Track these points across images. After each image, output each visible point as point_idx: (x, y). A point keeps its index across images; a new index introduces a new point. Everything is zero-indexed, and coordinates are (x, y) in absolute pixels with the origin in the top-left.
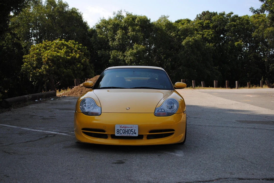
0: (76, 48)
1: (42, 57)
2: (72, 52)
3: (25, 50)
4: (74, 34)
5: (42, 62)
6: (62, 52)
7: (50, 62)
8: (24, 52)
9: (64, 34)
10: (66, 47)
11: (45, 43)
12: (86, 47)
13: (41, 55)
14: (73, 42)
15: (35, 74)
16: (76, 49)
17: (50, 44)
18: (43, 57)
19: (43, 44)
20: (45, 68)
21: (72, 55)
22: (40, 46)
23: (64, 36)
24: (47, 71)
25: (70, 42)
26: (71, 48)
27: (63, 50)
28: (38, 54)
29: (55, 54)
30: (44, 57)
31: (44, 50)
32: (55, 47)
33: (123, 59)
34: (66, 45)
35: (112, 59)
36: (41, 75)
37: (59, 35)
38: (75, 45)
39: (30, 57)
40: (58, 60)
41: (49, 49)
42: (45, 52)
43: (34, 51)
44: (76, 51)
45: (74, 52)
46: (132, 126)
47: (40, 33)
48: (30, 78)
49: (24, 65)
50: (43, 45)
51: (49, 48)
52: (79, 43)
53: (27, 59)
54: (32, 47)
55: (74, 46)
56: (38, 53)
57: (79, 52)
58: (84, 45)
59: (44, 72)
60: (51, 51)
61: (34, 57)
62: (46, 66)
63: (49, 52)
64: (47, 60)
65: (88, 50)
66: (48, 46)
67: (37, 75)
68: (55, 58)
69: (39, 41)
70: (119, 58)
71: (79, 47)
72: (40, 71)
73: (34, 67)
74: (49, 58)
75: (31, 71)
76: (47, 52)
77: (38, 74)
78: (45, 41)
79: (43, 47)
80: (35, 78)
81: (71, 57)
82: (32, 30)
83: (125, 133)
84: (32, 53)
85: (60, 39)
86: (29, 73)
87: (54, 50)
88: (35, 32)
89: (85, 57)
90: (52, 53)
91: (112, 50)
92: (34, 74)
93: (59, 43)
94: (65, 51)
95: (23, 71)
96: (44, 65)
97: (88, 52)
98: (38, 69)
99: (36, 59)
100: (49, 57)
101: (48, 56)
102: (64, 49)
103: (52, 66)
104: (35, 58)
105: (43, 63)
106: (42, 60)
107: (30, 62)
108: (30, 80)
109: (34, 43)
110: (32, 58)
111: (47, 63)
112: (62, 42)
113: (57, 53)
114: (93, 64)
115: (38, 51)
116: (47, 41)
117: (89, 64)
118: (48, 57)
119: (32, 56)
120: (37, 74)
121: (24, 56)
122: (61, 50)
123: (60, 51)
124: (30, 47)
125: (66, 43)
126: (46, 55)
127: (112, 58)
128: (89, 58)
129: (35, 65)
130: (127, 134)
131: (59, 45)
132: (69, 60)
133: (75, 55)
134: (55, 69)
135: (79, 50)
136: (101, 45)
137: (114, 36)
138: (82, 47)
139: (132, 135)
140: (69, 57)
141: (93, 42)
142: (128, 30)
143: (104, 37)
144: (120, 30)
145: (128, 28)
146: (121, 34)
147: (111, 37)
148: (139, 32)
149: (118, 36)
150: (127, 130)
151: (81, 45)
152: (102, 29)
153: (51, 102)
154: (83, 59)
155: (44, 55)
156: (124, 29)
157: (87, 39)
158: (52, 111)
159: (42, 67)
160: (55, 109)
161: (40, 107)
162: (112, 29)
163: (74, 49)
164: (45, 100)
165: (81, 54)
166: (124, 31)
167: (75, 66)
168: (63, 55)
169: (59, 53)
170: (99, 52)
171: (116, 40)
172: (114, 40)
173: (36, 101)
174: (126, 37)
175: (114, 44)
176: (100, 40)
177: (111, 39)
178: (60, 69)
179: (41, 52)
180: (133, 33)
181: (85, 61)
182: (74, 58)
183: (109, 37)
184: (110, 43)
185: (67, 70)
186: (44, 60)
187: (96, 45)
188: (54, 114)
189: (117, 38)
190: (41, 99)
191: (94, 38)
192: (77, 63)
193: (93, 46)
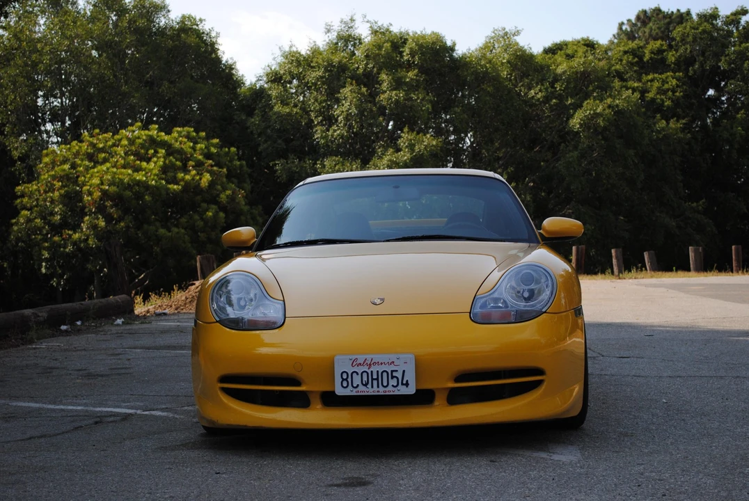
0: (201, 154)
1: (82, 188)
2: (185, 169)
3: (23, 169)
4: (192, 108)
5: (84, 207)
6: (151, 170)
7: (109, 203)
8: (20, 174)
9: (155, 110)
10: (164, 151)
11: (91, 138)
12: (233, 149)
13: (77, 181)
14: (188, 132)
15: (60, 247)
16: (200, 157)
17: (110, 143)
18: (85, 188)
19: (84, 144)
20: (94, 227)
21: (188, 177)
22: (74, 151)
23: (158, 114)
24: (102, 235)
25: (179, 133)
26: (182, 155)
27: (155, 163)
28: (69, 179)
29: (126, 175)
30: (88, 187)
31: (87, 163)
32: (126, 153)
34: (164, 144)
36: (82, 251)
38: (196, 143)
39: (39, 191)
40: (139, 196)
41: (105, 161)
42: (92, 170)
43: (53, 168)
44: (199, 165)
45: (193, 167)
47: (74, 107)
48: (44, 264)
49: (22, 220)
50: (84, 146)
51: (104, 158)
52: (208, 138)
53: (30, 197)
54: (47, 155)
55: (194, 148)
56: (67, 175)
57: (212, 166)
58: (226, 142)
59: (90, 242)
60: (113, 167)
61: (53, 191)
62: (98, 219)
63: (105, 168)
64: (101, 199)
65: (239, 159)
66: (102, 150)
67: (67, 250)
68: (126, 189)
69: (70, 135)
71: (209, 150)
72: (76, 236)
73: (54, 224)
74: (107, 190)
75: (46, 240)
76: (98, 172)
77: (70, 248)
78: (92, 136)
79: (84, 155)
80: (58, 262)
81: (182, 183)
82: (46, 97)
83: (369, 386)
84: (46, 176)
85: (144, 126)
86: (38, 244)
87: (123, 162)
88: (55, 103)
89: (233, 183)
90: (115, 173)
91: (325, 155)
92: (54, 248)
93: (139, 138)
94: (161, 163)
95: (18, 239)
96: (90, 215)
97: (241, 166)
98: (70, 232)
99: (61, 195)
100: (107, 187)
101: (102, 184)
102: (158, 158)
103: (119, 217)
104: (57, 194)
105: (87, 210)
106: (81, 200)
107: (41, 206)
108: (43, 270)
109: (53, 143)
110: (46, 192)
111: (101, 209)
112: (150, 133)
113: (133, 172)
114: (260, 207)
115: (67, 167)
116: (98, 134)
117: (246, 208)
118: (103, 187)
119: (47, 186)
120: (65, 247)
121: (20, 187)
122: (148, 160)
123: (144, 164)
124: (39, 158)
125: (164, 136)
126: (96, 181)
128: (248, 186)
129: (59, 217)
131: (141, 144)
132: (175, 193)
133: (198, 178)
134: (128, 227)
135: (211, 161)
136: (288, 141)
137: (330, 107)
138: (221, 150)
139: (396, 389)
140: (177, 183)
141: (259, 131)
142: (380, 85)
143: (297, 113)
144: (351, 84)
145: (378, 77)
146: (354, 98)
147: (320, 113)
148: (417, 90)
149: (343, 105)
150: (378, 371)
151: (217, 144)
152: (288, 85)
153: (114, 329)
154: (224, 189)
155: (90, 182)
156: (365, 80)
157: (237, 123)
158: (117, 353)
159: (84, 222)
160: (128, 348)
161: (76, 346)
162: (323, 83)
163: (191, 156)
164: (94, 326)
165: (216, 174)
166: (364, 90)
167: (197, 217)
168: (153, 180)
169: (140, 172)
170: (279, 166)
171: (337, 120)
172: (330, 120)
173: (64, 327)
174: (371, 110)
175: (332, 136)
176: (282, 122)
177: (320, 118)
178: (146, 226)
179: (76, 172)
180: (396, 96)
181: (232, 199)
182: (192, 189)
183: (312, 111)
184: (319, 131)
185: (170, 231)
186: (90, 198)
187: (269, 143)
188: (127, 362)
189: (343, 112)
190: (79, 323)
191: (263, 116)
192: (204, 205)
193: (259, 145)
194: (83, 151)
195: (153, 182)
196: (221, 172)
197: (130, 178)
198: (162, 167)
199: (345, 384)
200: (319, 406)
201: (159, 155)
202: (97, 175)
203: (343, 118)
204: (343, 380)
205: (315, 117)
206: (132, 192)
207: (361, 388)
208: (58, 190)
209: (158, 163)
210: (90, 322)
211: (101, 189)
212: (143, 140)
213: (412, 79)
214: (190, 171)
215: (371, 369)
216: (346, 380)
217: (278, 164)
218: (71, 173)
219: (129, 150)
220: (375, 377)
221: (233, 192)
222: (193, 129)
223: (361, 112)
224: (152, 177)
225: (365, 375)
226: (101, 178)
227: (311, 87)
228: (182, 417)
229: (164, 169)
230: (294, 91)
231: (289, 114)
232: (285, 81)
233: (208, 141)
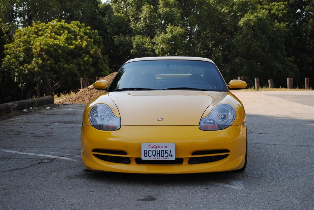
0: (83, 33)
1: (32, 46)
2: (76, 39)
3: (7, 37)
4: (79, 13)
5: (33, 54)
6: (61, 39)
7: (43, 53)
8: (6, 39)
9: (64, 13)
10: (67, 31)
11: (36, 25)
12: (96, 31)
13: (30, 43)
14: (77, 23)
15: (23, 71)
16: (82, 34)
17: (44, 27)
19: (33, 27)
20: (37, 63)
21: (77, 43)
22: (29, 30)
23: (65, 15)
24: (40, 67)
25: (74, 23)
26: (74, 33)
27: (63, 36)
29: (51, 41)
30: (35, 46)
31: (34, 36)
32: (51, 32)
33: (151, 49)
34: (67, 28)
35: (135, 49)
36: (32, 73)
37: (57, 14)
38: (80, 28)
39: (14, 47)
40: (56, 50)
41: (42, 35)
42: (36, 39)
43: (20, 38)
44: (82, 37)
45: (79, 38)
46: (166, 145)
47: (29, 11)
48: (16, 78)
49: (7, 59)
50: (33, 28)
51: (42, 33)
52: (86, 26)
53: (10, 50)
54: (17, 32)
55: (80, 30)
56: (26, 41)
57: (87, 38)
58: (93, 28)
59: (36, 69)
60: (45, 38)
61: (20, 47)
62: (39, 60)
63: (42, 38)
64: (40, 51)
65: (99, 35)
66: (41, 30)
67: (26, 72)
68: (51, 47)
69: (28, 23)
70: (146, 46)
71: (86, 31)
72: (29, 67)
73: (20, 61)
74: (43, 48)
75: (17, 68)
76: (39, 40)
77: (27, 72)
78: (36, 23)
79: (33, 32)
80: (22, 77)
81: (74, 45)
82: (17, 7)
83: (156, 156)
84: (17, 41)
85: (58, 20)
86: (13, 69)
87: (49, 35)
88: (21, 9)
89: (96, 46)
90: (46, 40)
91: (135, 34)
92: (20, 72)
93: (56, 25)
94: (66, 37)
95: (5, 67)
96: (35, 58)
97: (100, 38)
98: (27, 65)
99: (23, 49)
100: (43, 46)
101: (41, 45)
103: (48, 59)
104: (21, 48)
105: (34, 56)
106: (32, 51)
107: (15, 53)
108: (15, 80)
109: (20, 26)
110: (17, 47)
111: (40, 55)
112: (61, 23)
113: (54, 40)
114: (107, 56)
115: (26, 37)
116: (39, 23)
117: (101, 56)
118: (41, 46)
119: (17, 45)
120: (25, 71)
121: (6, 45)
122: (60, 35)
123: (59, 37)
124: (14, 32)
125: (67, 25)
126: (38, 43)
127: (135, 46)
128: (102, 47)
129: (22, 58)
130: (160, 157)
131: (57, 28)
132: (71, 50)
133: (81, 43)
134: (51, 63)
135: (87, 36)
136: (119, 28)
137: (138, 14)
138: (91, 31)
139: (167, 158)
140: (72, 45)
141: (107, 23)
142: (159, 5)
143: (123, 16)
144: (147, 4)
145: (158, 2)
146: (148, 10)
147: (133, 16)
148: (175, 8)
149: (143, 13)
150: (160, 150)
151: (90, 28)
152: (120, 4)
153: (46, 111)
154: (92, 48)
155: (36, 44)
156: (153, 3)
157: (98, 20)
158: (47, 124)
159: (33, 61)
160: (52, 122)
161: (30, 120)
162: (135, 4)
163: (78, 34)
164: (37, 110)
165: (89, 41)
166: (152, 7)
167: (80, 60)
168: (62, 43)
169: (57, 40)
170: (116, 38)
171: (140, 19)
172: (137, 19)
173: (25, 110)
174: (155, 16)
175: (138, 26)
176: (117, 20)
177: (133, 18)
178: (59, 63)
179: (30, 39)
180: (166, 10)
181: (95, 52)
182: (79, 48)
183: (130, 15)
184: (133, 24)
185: (69, 65)
186: (35, 51)
187: (111, 28)
188: (52, 130)
189: (143, 16)
190: (31, 108)
191: (109, 17)
192: (84, 55)
193: (107, 29)
194: (33, 31)
195: (62, 45)
196: (91, 41)
197: (53, 43)
198: (66, 38)
199: (146, 155)
200: (135, 163)
201: (65, 33)
202: (39, 41)
203: (143, 19)
204: (145, 153)
205: (131, 18)
206: (53, 48)
207: (153, 157)
208: (22, 47)
209: (64, 36)
210: (36, 108)
211: (40, 47)
212: (58, 26)
213: (172, 3)
214: (78, 40)
215: (157, 149)
216: (146, 153)
217: (115, 38)
218: (27, 40)
219: (52, 31)
220: (158, 152)
221: (96, 50)
222: (79, 22)
223: (151, 16)
224: (62, 42)
225: (154, 151)
226: (40, 42)
227: (129, 5)
228: (76, 160)
229: (67, 39)
230: (122, 6)
231: (120, 16)
232: (119, 2)
233: (86, 27)
